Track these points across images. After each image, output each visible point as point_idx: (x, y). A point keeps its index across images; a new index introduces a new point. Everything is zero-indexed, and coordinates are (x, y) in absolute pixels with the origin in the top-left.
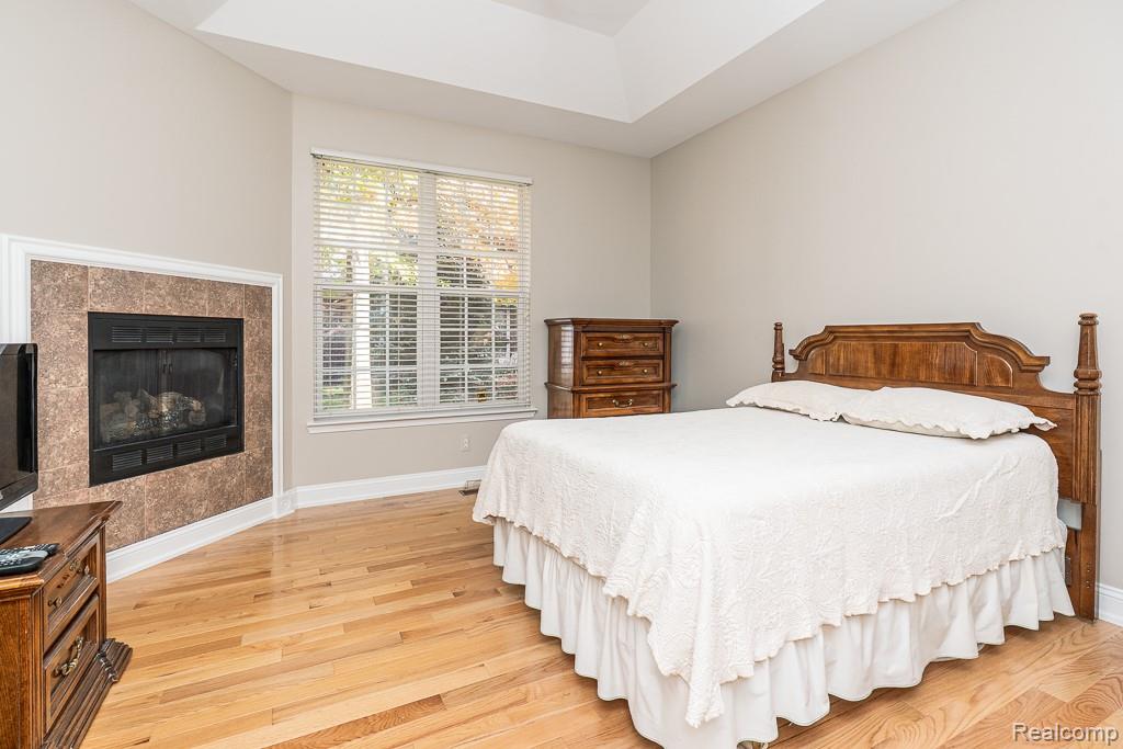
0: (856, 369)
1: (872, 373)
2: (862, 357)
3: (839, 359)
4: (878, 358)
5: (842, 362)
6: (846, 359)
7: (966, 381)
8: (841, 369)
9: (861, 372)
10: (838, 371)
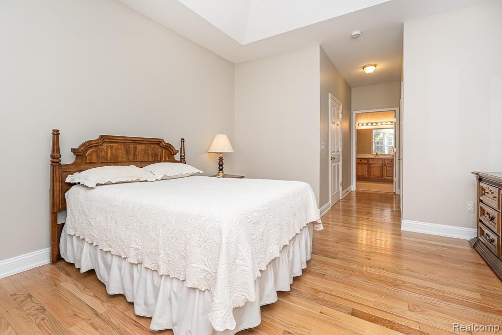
0: (117, 158)
1: (125, 160)
2: (120, 152)
3: (107, 154)
4: (128, 152)
5: (109, 155)
6: (112, 153)
7: (159, 160)
8: (109, 159)
9: (120, 159)
10: (107, 160)
